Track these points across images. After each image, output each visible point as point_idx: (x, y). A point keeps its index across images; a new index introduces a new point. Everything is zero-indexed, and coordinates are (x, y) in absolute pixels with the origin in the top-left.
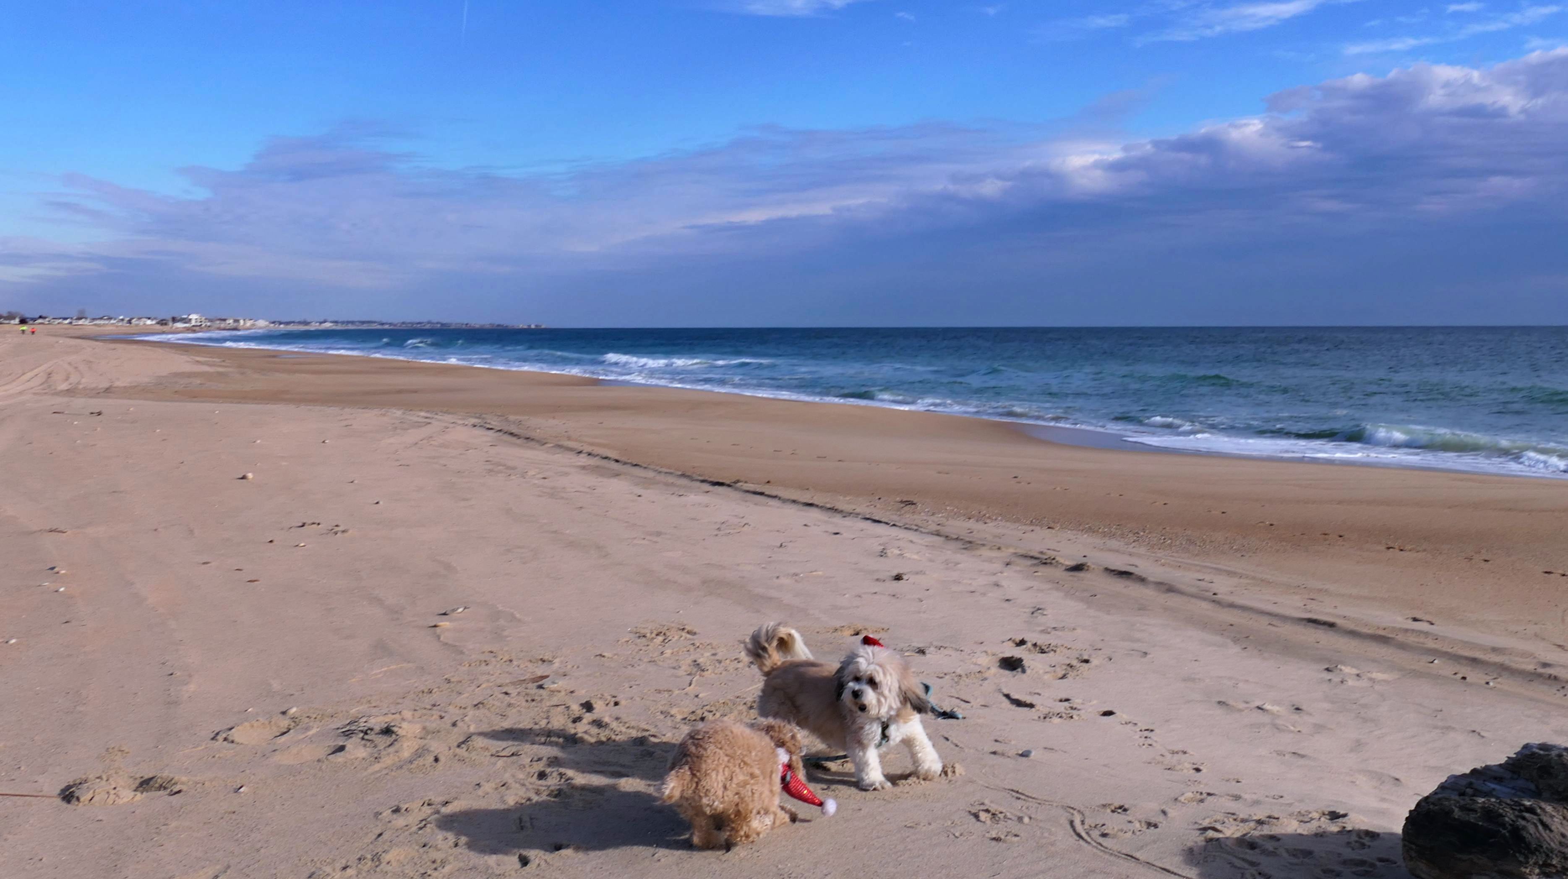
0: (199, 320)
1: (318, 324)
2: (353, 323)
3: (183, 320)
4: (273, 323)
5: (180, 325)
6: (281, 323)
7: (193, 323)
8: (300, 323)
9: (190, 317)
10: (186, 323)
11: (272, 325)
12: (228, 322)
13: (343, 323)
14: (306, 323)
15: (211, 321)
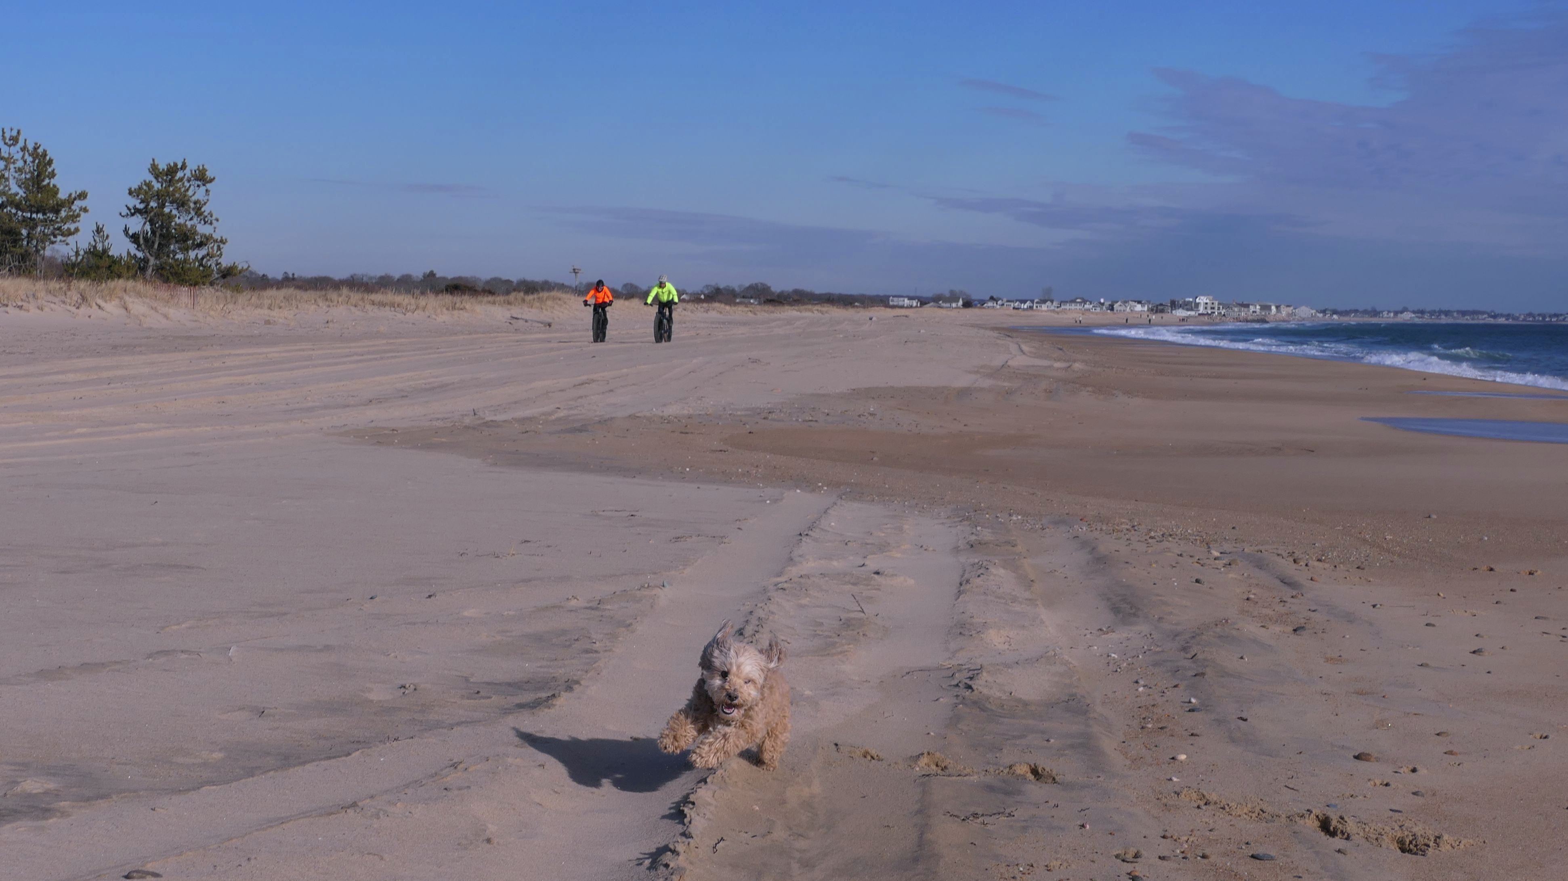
0: (1209, 306)
1: (1392, 315)
2: (1447, 313)
3: (1187, 306)
4: (1324, 312)
5: (1181, 313)
6: (1335, 312)
7: (1201, 310)
8: (1365, 312)
9: (1197, 300)
10: (1192, 310)
11: (1321, 315)
12: (1252, 308)
13: (1432, 313)
14: (1375, 313)
15: (1227, 306)
